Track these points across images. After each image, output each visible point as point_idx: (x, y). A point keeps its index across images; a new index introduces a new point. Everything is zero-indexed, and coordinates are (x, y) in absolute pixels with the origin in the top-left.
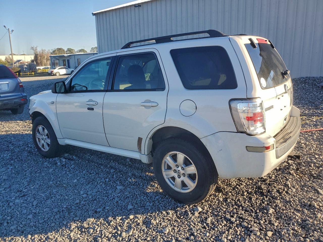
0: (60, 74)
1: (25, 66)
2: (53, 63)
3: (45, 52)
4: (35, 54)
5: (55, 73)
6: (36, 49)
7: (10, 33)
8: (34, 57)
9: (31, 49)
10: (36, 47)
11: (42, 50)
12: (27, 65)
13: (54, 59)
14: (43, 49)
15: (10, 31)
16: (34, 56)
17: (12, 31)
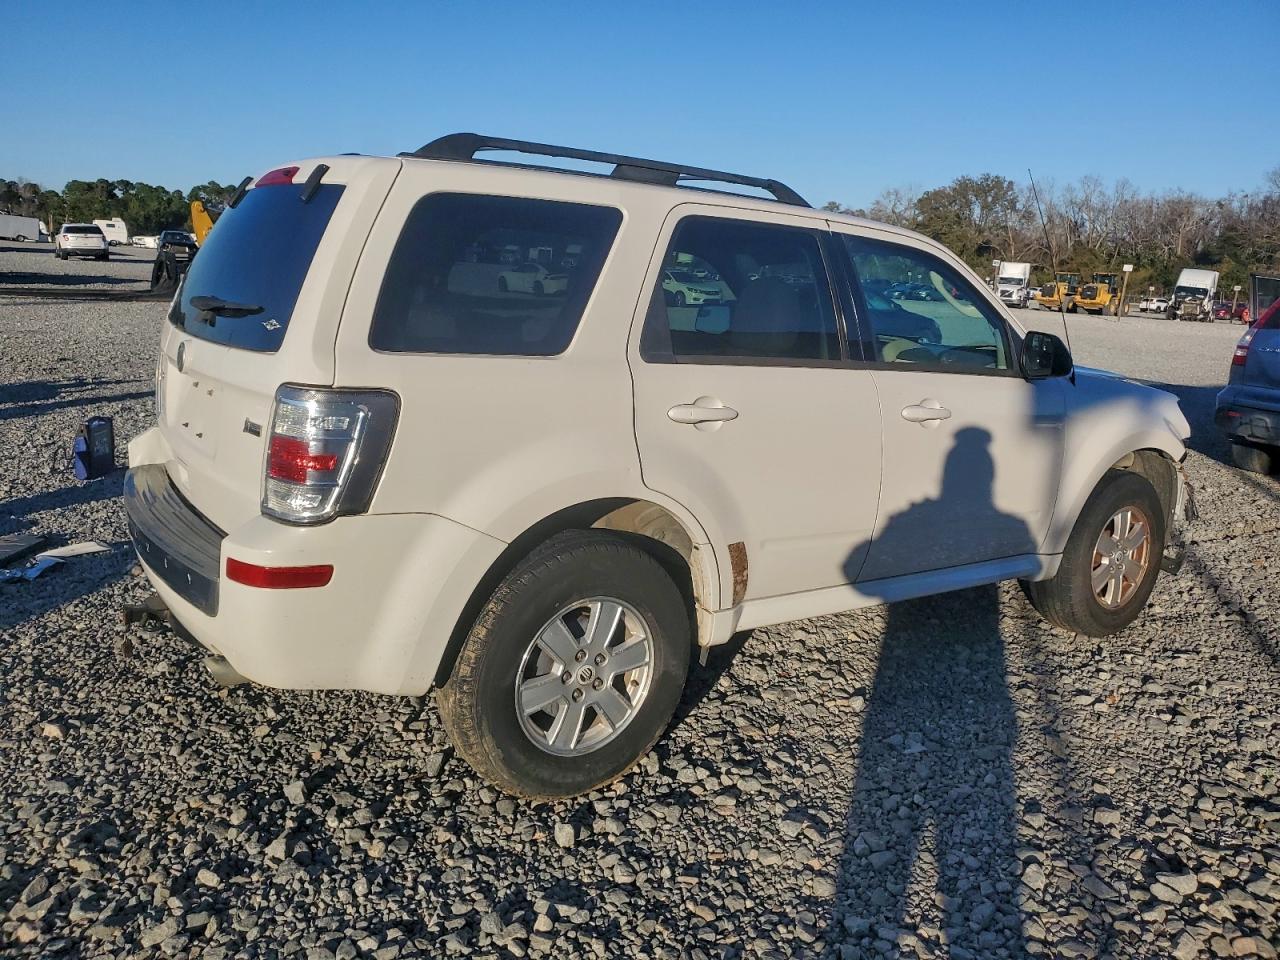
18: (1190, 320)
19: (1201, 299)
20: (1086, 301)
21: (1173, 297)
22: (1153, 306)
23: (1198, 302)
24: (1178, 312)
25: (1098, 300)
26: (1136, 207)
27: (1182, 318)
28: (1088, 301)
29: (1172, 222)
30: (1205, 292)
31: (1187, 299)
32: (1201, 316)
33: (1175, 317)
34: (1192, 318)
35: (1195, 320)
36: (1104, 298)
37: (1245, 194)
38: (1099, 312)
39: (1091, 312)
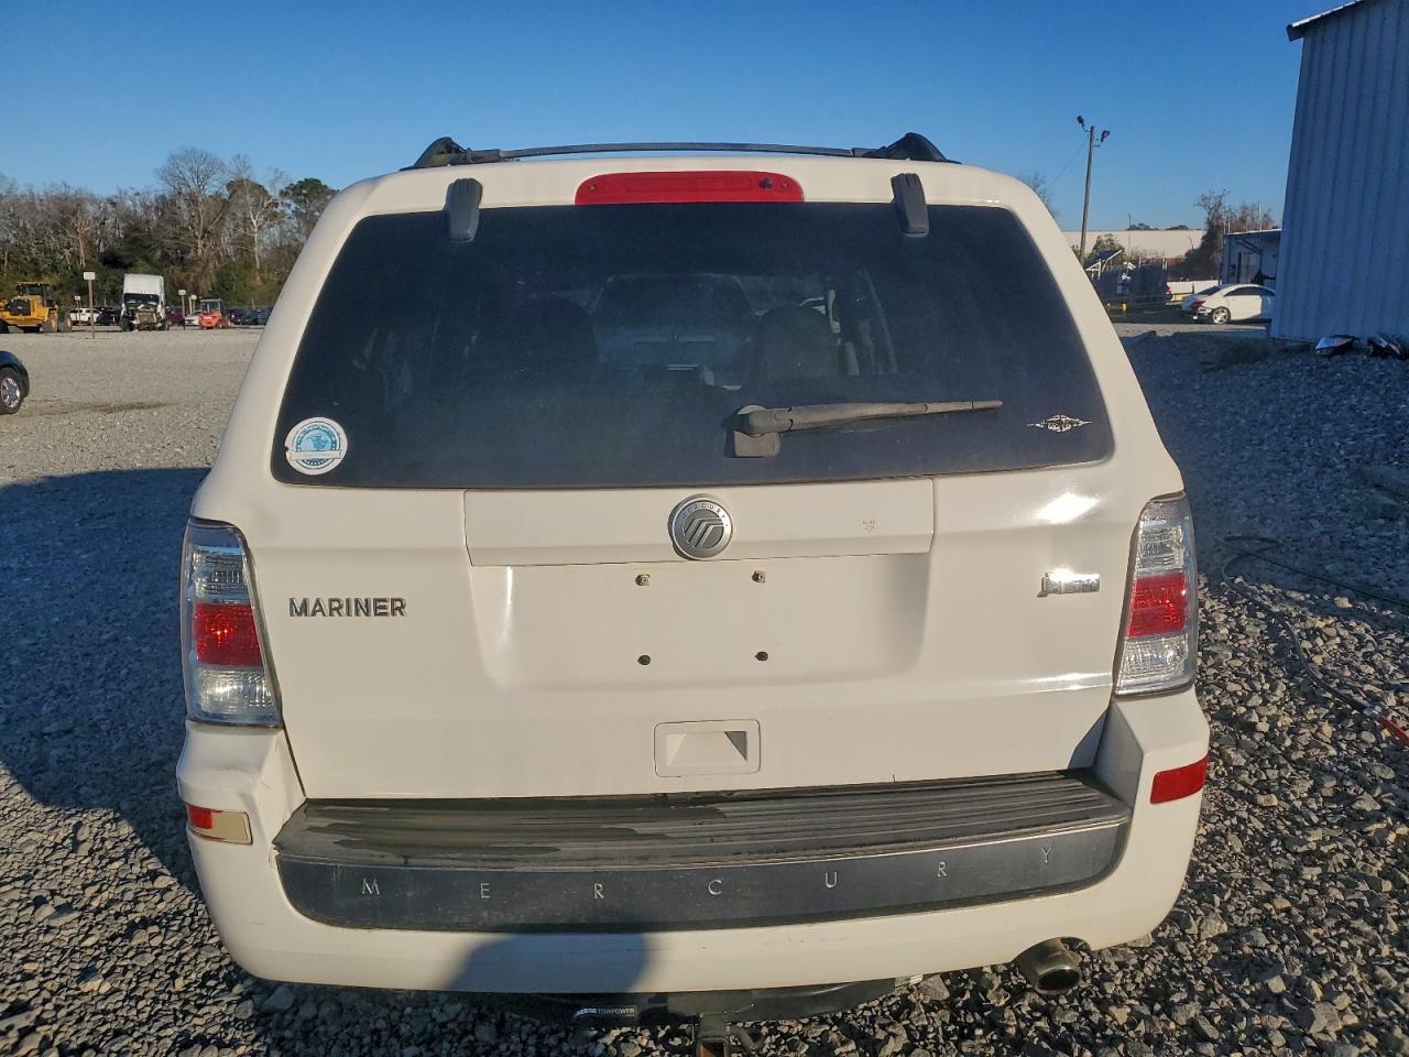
0: (1233, 318)
1: (1124, 277)
2: (1234, 267)
3: (1256, 214)
4: (1207, 227)
5: (1210, 311)
6: (1220, 204)
7: (1095, 141)
8: (1204, 237)
9: (1199, 204)
10: (1221, 197)
11: (1245, 208)
12: (1130, 273)
13: (1239, 249)
14: (1249, 204)
15: (1098, 135)
16: (1205, 233)
17: (1105, 134)
18: (148, 329)
19: (153, 306)
20: (18, 317)
21: (123, 305)
22: (85, 317)
23: (152, 309)
24: (134, 322)
25: (34, 315)
26: (16, 202)
27: (139, 328)
28: (20, 317)
29: (64, 222)
30: (156, 298)
31: (140, 307)
32: (160, 325)
33: (131, 328)
34: (150, 327)
35: (154, 329)
36: (40, 312)
37: (135, 191)
38: (35, 330)
39: (27, 330)
